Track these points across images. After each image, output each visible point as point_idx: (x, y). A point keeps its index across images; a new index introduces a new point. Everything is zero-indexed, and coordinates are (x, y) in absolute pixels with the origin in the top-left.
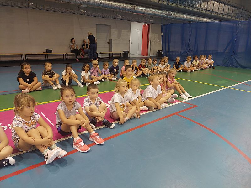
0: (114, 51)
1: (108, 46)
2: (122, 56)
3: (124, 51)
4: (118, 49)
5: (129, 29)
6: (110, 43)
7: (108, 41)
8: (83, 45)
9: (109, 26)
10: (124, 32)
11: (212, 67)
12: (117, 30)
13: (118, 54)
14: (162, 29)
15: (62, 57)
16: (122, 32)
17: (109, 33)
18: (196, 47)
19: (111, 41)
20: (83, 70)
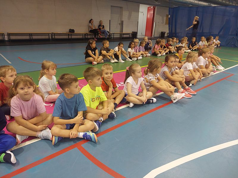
0: (124, 31)
1: (119, 27)
2: (131, 36)
3: (133, 32)
4: (128, 30)
5: (138, 11)
6: (122, 24)
7: (120, 22)
8: (99, 26)
9: (121, 7)
10: (133, 14)
11: (219, 47)
12: (128, 12)
13: (128, 35)
14: (169, 11)
15: (82, 36)
16: (132, 14)
17: (121, 15)
18: (201, 29)
19: (122, 22)
20: (130, 47)
